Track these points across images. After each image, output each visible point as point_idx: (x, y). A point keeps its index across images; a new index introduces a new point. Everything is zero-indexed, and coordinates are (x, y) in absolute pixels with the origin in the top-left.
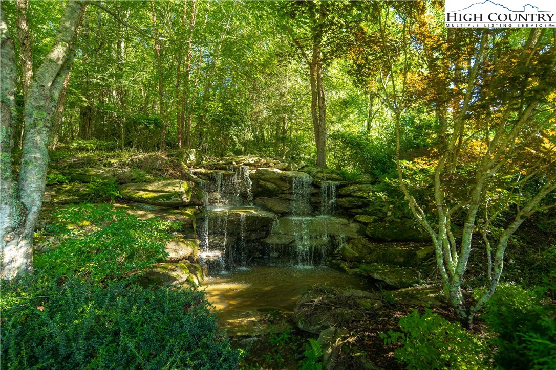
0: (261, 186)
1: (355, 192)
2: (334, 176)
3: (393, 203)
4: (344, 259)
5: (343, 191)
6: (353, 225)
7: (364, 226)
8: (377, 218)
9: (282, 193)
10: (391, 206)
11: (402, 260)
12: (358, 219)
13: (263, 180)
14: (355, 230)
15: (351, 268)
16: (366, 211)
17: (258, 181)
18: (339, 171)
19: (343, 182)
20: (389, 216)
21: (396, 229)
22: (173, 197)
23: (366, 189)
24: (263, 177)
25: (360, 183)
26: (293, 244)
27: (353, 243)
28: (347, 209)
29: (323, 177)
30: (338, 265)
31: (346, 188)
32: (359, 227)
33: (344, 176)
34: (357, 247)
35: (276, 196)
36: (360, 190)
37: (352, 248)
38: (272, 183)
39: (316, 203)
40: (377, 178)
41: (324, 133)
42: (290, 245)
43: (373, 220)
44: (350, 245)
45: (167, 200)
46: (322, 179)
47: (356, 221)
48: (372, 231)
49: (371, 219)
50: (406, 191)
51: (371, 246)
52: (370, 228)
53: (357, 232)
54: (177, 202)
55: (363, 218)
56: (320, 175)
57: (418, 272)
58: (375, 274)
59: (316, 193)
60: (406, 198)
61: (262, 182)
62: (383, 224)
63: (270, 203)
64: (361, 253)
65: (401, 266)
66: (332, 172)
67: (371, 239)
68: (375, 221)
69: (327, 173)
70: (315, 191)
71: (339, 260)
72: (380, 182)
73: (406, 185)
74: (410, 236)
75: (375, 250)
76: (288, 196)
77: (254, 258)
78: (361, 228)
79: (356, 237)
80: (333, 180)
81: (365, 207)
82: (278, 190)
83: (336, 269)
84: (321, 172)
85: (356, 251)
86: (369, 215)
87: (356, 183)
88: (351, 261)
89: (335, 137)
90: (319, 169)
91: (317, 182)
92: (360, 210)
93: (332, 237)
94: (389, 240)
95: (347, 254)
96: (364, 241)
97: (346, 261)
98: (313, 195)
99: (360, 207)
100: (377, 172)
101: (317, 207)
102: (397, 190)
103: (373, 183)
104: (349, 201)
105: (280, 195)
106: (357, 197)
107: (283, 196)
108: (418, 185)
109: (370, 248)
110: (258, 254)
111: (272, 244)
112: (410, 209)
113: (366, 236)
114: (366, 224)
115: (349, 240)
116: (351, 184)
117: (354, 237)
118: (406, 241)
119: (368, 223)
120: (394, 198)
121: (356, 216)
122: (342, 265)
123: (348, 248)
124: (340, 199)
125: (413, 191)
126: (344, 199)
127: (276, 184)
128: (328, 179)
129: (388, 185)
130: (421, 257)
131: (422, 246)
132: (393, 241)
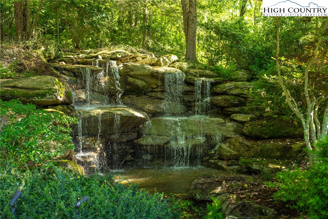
0: (129, 84)
1: (231, 89)
2: (207, 72)
3: (271, 99)
4: (221, 158)
5: (218, 89)
6: (229, 124)
7: (240, 125)
8: (255, 117)
9: (152, 92)
10: (270, 102)
11: (278, 154)
12: (235, 118)
13: (131, 76)
14: (231, 129)
15: (229, 165)
16: (242, 110)
17: (127, 78)
18: (212, 67)
19: (217, 78)
20: (267, 112)
21: (273, 126)
22: (48, 94)
23: (243, 86)
24: (132, 73)
25: (236, 80)
26: (169, 145)
27: (230, 142)
28: (222, 108)
29: (196, 73)
30: (216, 164)
31: (221, 86)
32: (235, 126)
33: (218, 72)
34: (234, 146)
35: (145, 94)
36: (236, 87)
37: (229, 147)
38: (141, 80)
39: (189, 102)
40: (253, 75)
41: (194, 22)
42: (166, 146)
43: (251, 118)
44: (227, 145)
45: (42, 98)
46: (195, 76)
47: (232, 120)
48: (250, 129)
49: (248, 118)
50: (284, 87)
51: (249, 144)
52: (247, 126)
53: (234, 131)
54: (51, 100)
55: (240, 117)
56: (192, 71)
57: (292, 162)
58: (254, 165)
59: (189, 91)
60: (283, 94)
61: (130, 79)
62: (260, 122)
63: (140, 101)
64: (238, 151)
65: (277, 159)
66: (206, 68)
67: (248, 137)
68: (252, 119)
69: (200, 68)
70: (188, 88)
71: (216, 159)
72: (258, 79)
73: (284, 81)
74: (287, 133)
75: (252, 147)
76: (159, 95)
77: (126, 161)
78: (238, 127)
79: (233, 136)
80: (207, 76)
81: (240, 106)
82: (147, 88)
83: (214, 168)
84: (194, 68)
85: (233, 150)
86: (246, 113)
87: (231, 80)
88: (229, 160)
89: (207, 27)
90: (191, 65)
91: (190, 79)
92: (237, 109)
93: (208, 137)
94: (266, 137)
95: (225, 153)
96: (241, 139)
97: (223, 160)
98: (186, 93)
99: (236, 106)
100: (254, 68)
101: (190, 107)
102: (275, 87)
103: (249, 80)
104: (225, 100)
105: (150, 94)
106: (233, 95)
107: (153, 94)
108: (295, 81)
109: (247, 146)
110: (129, 157)
111: (146, 146)
112: (287, 104)
113: (243, 134)
114: (243, 123)
115: (225, 139)
116: (226, 82)
117: (230, 136)
118: (283, 138)
119: (245, 122)
120: (272, 94)
121: (232, 116)
122: (220, 163)
123: (225, 148)
124: (215, 98)
125: (290, 87)
126: (219, 98)
127: (145, 81)
128: (201, 76)
129: (266, 81)
130: (296, 150)
131: (297, 141)
132: (270, 138)
